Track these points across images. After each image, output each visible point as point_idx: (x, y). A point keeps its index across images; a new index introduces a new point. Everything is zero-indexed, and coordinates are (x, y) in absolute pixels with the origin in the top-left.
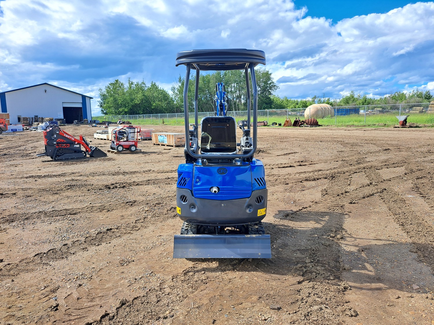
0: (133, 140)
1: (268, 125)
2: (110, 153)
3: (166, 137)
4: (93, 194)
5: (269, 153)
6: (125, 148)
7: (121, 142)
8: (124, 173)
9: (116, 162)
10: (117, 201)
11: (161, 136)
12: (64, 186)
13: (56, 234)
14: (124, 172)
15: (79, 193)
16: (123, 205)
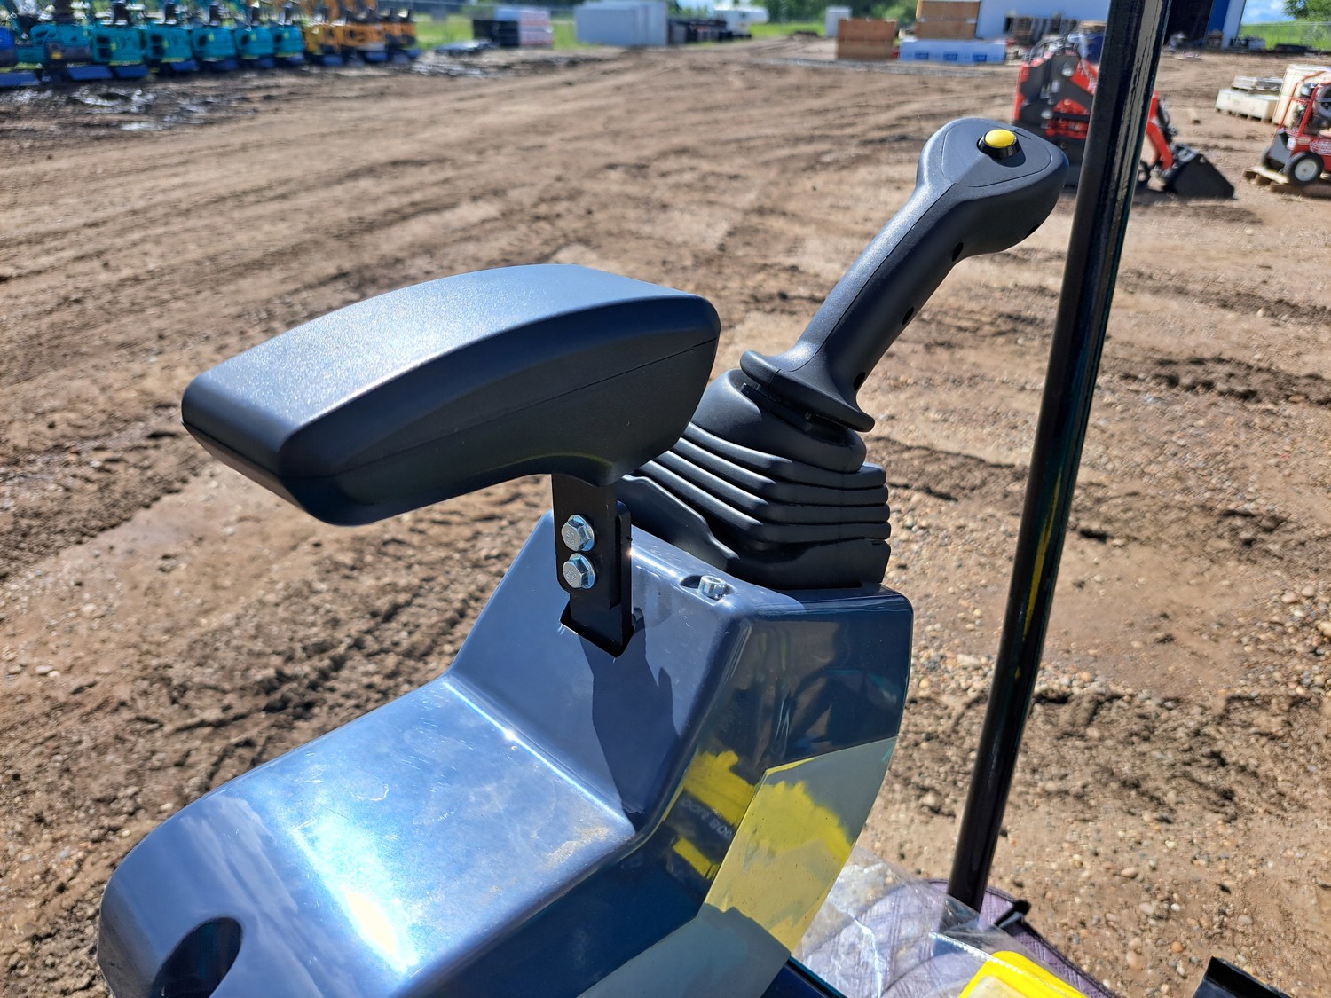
7: (1319, 139)
10: (1178, 486)
16: (1199, 521)
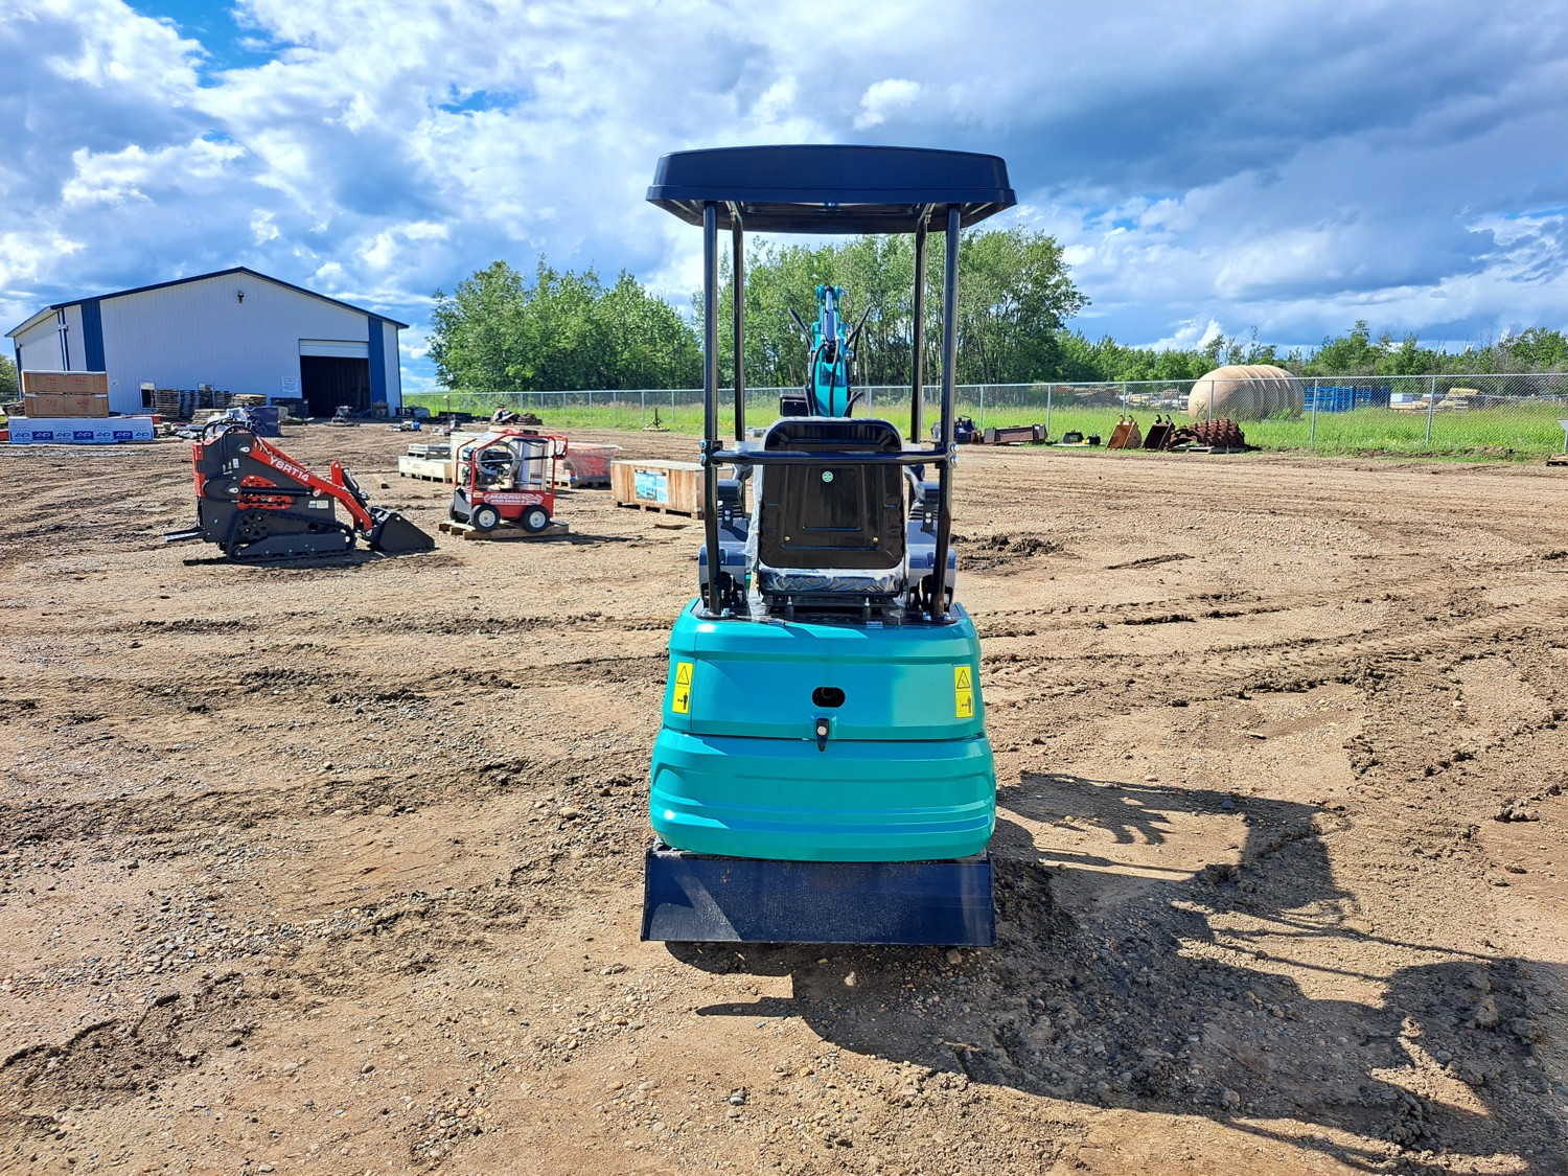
0: (537, 488)
1: (1049, 439)
2: (449, 533)
3: (666, 478)
4: (351, 721)
5: (1071, 556)
6: (505, 519)
7: (490, 493)
8: (492, 626)
9: (465, 574)
10: (445, 761)
11: (645, 472)
12: (238, 677)
13: (143, 929)
14: (491, 620)
15: (293, 713)
16: (467, 779)
